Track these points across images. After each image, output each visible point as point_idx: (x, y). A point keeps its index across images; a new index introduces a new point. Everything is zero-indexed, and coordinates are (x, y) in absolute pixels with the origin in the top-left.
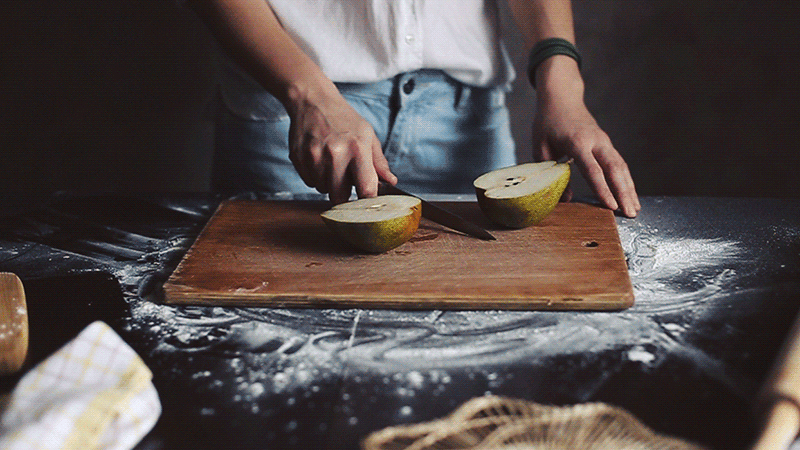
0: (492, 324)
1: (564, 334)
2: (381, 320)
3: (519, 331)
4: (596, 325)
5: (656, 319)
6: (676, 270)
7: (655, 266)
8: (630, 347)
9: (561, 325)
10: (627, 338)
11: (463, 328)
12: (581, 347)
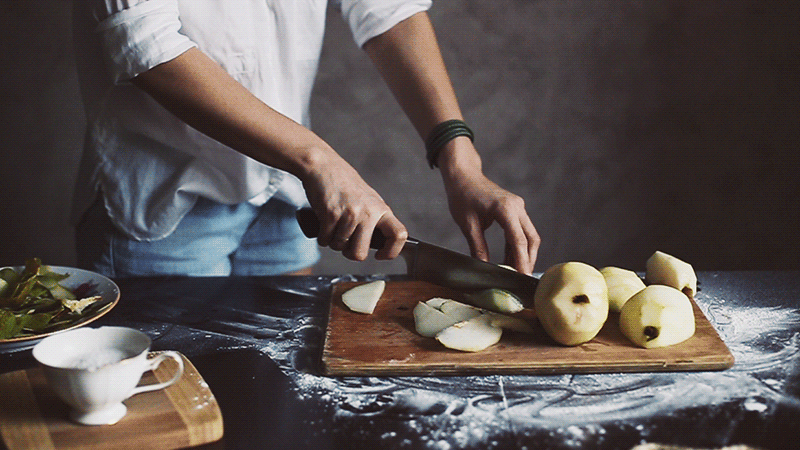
0: (619, 384)
1: (685, 391)
2: (522, 384)
3: (645, 389)
4: (708, 382)
5: (755, 375)
6: (755, 334)
7: (736, 332)
8: (744, 400)
9: (679, 383)
10: (739, 393)
11: (596, 389)
12: (703, 401)
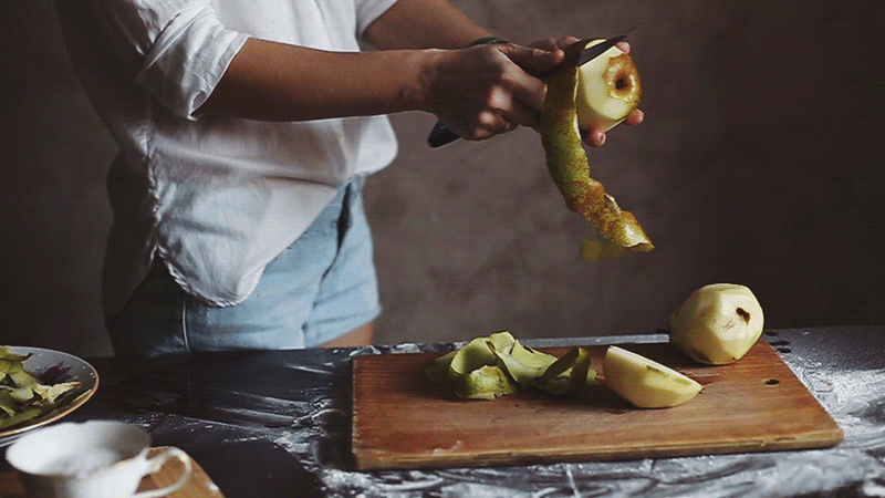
0: (710, 469)
1: (790, 475)
2: (595, 473)
3: (742, 474)
4: (816, 463)
5: (870, 453)
6: (863, 403)
7: (839, 400)
8: (860, 483)
9: (781, 465)
10: (854, 474)
11: (684, 475)
12: (813, 486)
